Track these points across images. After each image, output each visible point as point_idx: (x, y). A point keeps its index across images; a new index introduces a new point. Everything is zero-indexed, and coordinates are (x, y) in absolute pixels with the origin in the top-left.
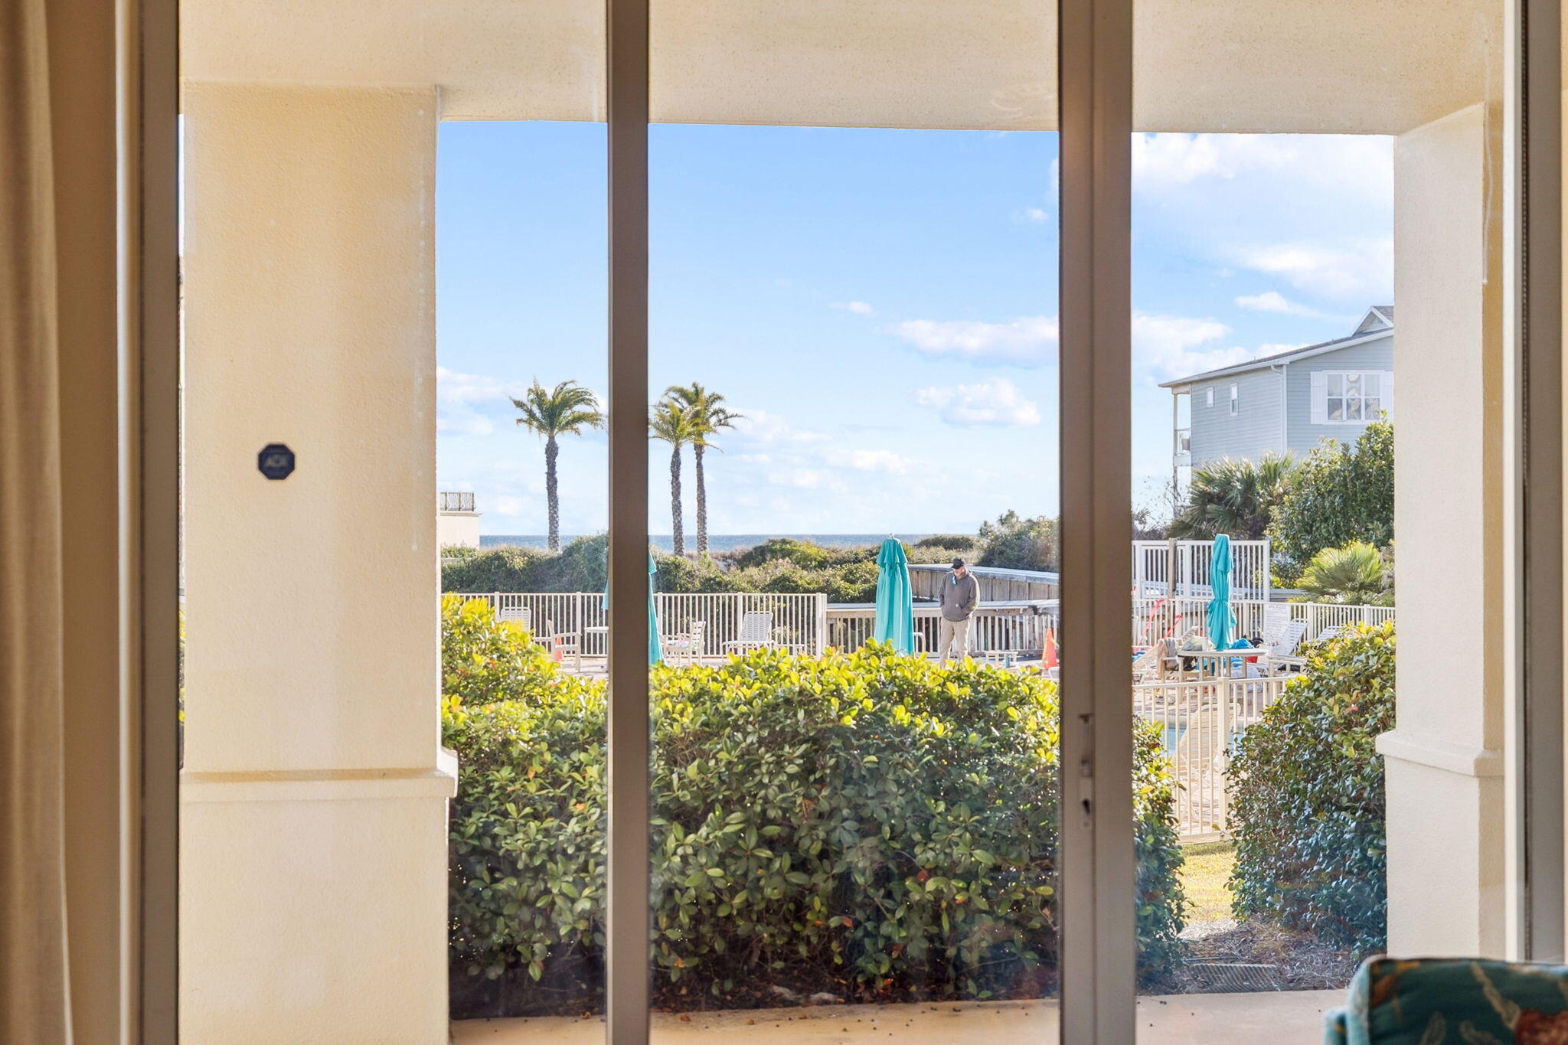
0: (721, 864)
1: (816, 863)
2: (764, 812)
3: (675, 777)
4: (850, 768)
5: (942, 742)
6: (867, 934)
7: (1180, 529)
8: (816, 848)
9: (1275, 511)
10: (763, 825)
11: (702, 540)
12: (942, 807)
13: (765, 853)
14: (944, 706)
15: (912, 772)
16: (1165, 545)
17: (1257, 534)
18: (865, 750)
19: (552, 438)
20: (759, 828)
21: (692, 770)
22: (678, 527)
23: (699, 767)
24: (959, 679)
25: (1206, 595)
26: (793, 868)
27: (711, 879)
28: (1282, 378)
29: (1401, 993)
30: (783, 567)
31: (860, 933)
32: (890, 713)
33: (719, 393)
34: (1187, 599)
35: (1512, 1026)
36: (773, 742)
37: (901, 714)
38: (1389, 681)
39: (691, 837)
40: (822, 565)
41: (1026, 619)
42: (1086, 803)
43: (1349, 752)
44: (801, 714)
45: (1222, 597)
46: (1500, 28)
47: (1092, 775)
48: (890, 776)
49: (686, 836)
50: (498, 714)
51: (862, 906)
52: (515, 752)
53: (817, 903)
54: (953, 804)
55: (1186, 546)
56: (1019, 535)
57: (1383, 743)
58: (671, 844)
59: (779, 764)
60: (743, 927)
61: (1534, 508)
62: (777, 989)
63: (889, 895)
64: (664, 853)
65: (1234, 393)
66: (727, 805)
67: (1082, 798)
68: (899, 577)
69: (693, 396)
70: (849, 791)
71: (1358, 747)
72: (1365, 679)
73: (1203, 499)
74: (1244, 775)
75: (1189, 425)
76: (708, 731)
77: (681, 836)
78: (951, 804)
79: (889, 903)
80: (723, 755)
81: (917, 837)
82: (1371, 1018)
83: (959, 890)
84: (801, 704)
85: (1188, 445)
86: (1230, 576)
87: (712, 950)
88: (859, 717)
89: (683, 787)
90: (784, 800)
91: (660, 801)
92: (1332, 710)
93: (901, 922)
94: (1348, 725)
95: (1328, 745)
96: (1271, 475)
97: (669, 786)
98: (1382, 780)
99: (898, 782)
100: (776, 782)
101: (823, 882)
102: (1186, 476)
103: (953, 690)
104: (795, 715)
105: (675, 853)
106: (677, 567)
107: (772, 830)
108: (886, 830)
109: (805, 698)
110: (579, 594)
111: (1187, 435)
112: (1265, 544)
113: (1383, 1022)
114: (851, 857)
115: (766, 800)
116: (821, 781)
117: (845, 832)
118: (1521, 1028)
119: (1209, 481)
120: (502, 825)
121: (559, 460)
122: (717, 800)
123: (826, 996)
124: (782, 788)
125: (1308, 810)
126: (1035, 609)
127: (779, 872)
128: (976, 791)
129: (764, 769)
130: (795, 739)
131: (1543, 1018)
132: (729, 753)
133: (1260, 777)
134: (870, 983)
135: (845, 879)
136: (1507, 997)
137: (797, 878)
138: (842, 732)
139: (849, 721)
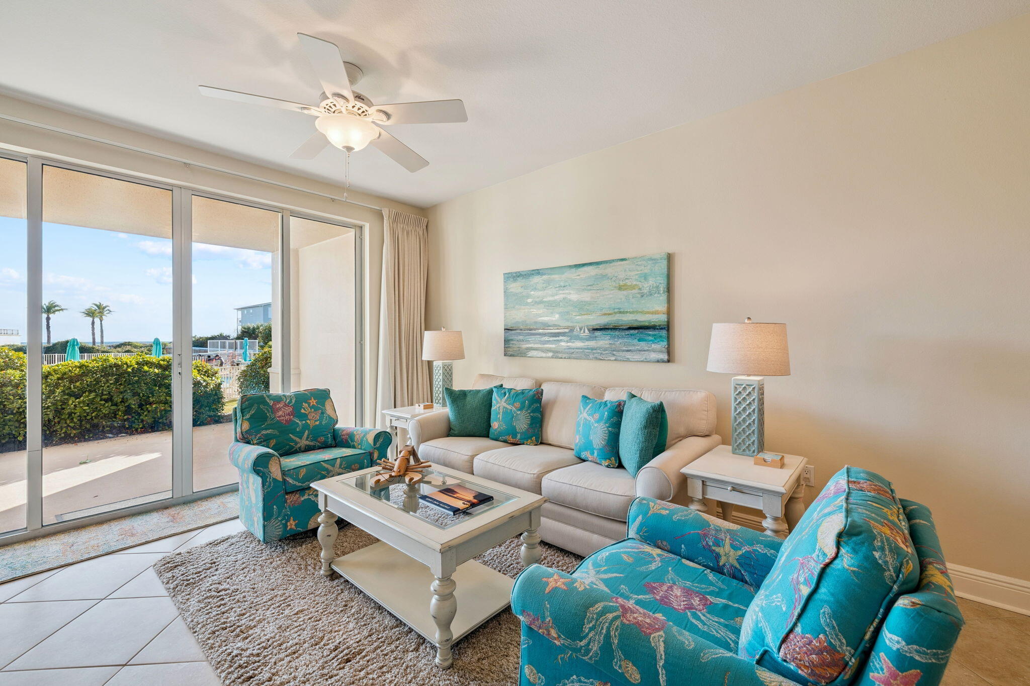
0: (88, 405)
1: (120, 404)
2: (102, 392)
3: (72, 386)
4: (130, 381)
5: (158, 374)
6: (136, 419)
7: (238, 338)
8: (120, 400)
9: (260, 335)
10: (102, 395)
11: (102, 342)
12: (157, 388)
13: (103, 402)
14: (159, 366)
15: (148, 380)
16: (233, 341)
17: (256, 339)
18: (135, 377)
19: (48, 316)
20: (101, 397)
21: (78, 384)
22: (94, 339)
23: (80, 383)
24: (164, 360)
25: (242, 351)
26: (112, 405)
27: (84, 410)
28: (261, 309)
29: (248, 401)
30: (128, 348)
31: (133, 419)
32: (142, 368)
33: (108, 305)
34: (239, 352)
35: (271, 405)
36: (106, 375)
37: (146, 368)
38: (270, 358)
39: (78, 400)
40: (141, 347)
41: (198, 357)
42: (180, 373)
43: (262, 372)
44: (114, 369)
45: (246, 351)
46: (278, 225)
47: (181, 367)
48: (142, 382)
49: (76, 400)
50: (6, 374)
51: (134, 413)
52: (13, 383)
53: (120, 413)
54: (161, 387)
55: (238, 341)
56: (197, 340)
57: (269, 370)
58: (70, 402)
59: (107, 381)
60: (96, 421)
61: (284, 314)
62: (108, 435)
63: (142, 409)
64: (68, 405)
65: (251, 311)
66: (90, 392)
67: (179, 372)
68: (158, 347)
69: (99, 306)
70: (130, 386)
71: (264, 371)
72: (266, 359)
73: (243, 332)
74: (241, 380)
75: (241, 317)
76: (84, 374)
77: (74, 400)
78: (160, 387)
79: (142, 411)
80: (89, 380)
81: (150, 395)
82: (241, 406)
83: (162, 406)
84: (115, 367)
85: (240, 321)
86: (248, 347)
87: (86, 428)
88: (133, 369)
89: (75, 388)
90: (109, 389)
91: (67, 392)
92: (259, 364)
93: (146, 416)
94: (263, 367)
95: (258, 371)
96: (258, 328)
97: (70, 388)
98: (269, 377)
99: (145, 383)
100: (106, 385)
101: (122, 408)
102: (240, 328)
103: (162, 363)
104: (113, 369)
105: (72, 404)
106: (93, 348)
107: (106, 397)
108: (141, 395)
109: (116, 365)
110: (56, 355)
111: (240, 319)
112: (257, 341)
113: (244, 407)
114: (130, 401)
115: (103, 390)
116: (121, 384)
117: (128, 395)
118: (273, 405)
119: (245, 328)
120: (7, 402)
121: (50, 321)
122: (86, 391)
123: (123, 435)
124: (108, 387)
125: (254, 385)
126: (200, 355)
127: (107, 407)
128: (167, 384)
129: (102, 382)
130: (113, 375)
131: (278, 403)
132: (91, 379)
133: (245, 380)
134: (136, 430)
135: (129, 407)
136: (270, 399)
137: (113, 408)
138: (128, 373)
139: (130, 370)
